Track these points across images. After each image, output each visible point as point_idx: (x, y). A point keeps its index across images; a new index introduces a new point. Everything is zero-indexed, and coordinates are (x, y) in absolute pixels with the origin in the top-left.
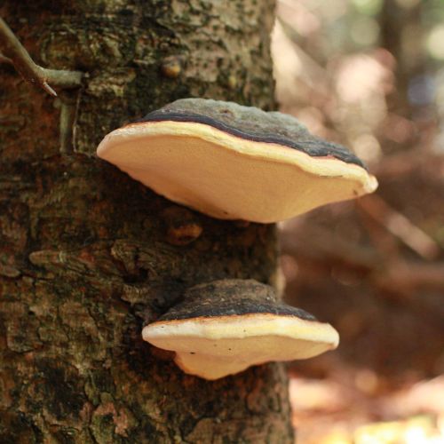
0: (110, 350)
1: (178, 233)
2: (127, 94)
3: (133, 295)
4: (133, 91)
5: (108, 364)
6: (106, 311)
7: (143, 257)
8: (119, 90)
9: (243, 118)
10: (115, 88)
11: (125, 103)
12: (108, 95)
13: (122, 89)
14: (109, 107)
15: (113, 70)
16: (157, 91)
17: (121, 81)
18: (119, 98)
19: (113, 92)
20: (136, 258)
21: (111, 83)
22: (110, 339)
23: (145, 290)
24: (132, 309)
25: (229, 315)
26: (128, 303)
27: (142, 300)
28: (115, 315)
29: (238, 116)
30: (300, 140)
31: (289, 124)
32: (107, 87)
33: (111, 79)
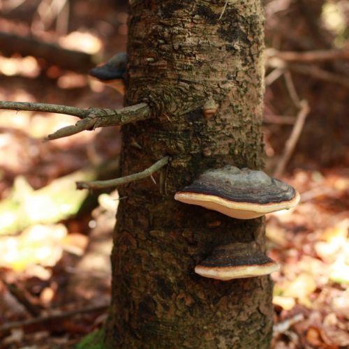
0: (183, 273)
1: (210, 225)
2: (188, 166)
3: (192, 251)
4: (191, 164)
5: (182, 278)
6: (181, 257)
7: (196, 236)
10: (183, 164)
11: (187, 169)
12: (180, 167)
13: (186, 164)
14: (181, 171)
15: (181, 156)
17: (185, 161)
18: (185, 168)
20: (193, 237)
21: (181, 162)
22: (183, 268)
23: (196, 249)
24: (192, 257)
25: (229, 266)
26: (190, 255)
27: (196, 253)
28: (185, 259)
29: (232, 183)
30: (259, 194)
31: (256, 183)
32: (179, 164)
33: (181, 160)
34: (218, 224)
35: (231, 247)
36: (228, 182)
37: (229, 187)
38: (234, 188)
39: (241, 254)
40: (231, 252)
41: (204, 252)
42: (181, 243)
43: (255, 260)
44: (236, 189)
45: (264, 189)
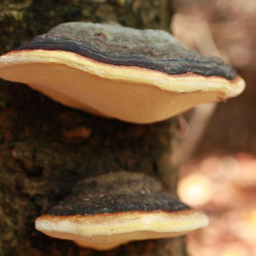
0: (16, 232)
1: (70, 135)
2: (26, 18)
3: (32, 187)
4: (31, 15)
5: (14, 243)
6: (12, 200)
7: (39, 156)
8: (18, 15)
9: (115, 40)
10: (15, 13)
12: (9, 20)
13: (21, 14)
14: (11, 29)
16: (52, 14)
17: (19, 7)
18: (19, 22)
19: (13, 17)
21: (12, 9)
22: (15, 223)
23: (42, 183)
24: (33, 199)
25: (102, 213)
26: (28, 195)
27: (41, 192)
28: (18, 204)
29: (110, 38)
30: (165, 58)
31: (159, 42)
32: (7, 12)
33: (11, 6)
34: (85, 133)
35: (111, 178)
37: (102, 42)
38: (112, 45)
39: (129, 191)
40: (109, 187)
41: (57, 191)
42: (11, 171)
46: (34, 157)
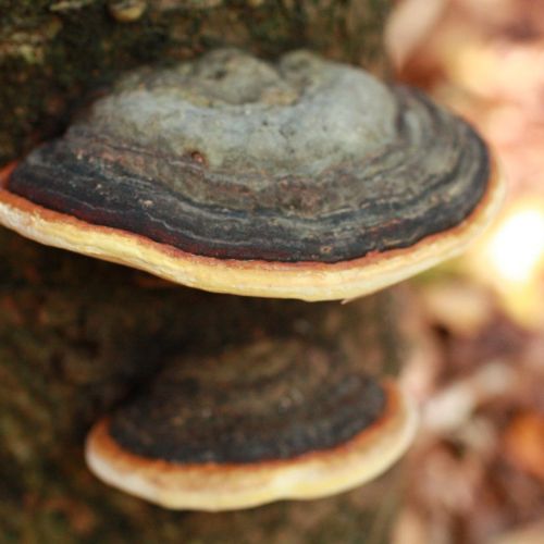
2: (51, 60)
4: (61, 51)
8: (34, 54)
10: (26, 50)
11: (48, 71)
12: (16, 63)
13: (40, 51)
14: (23, 77)
15: (19, 21)
16: (105, 46)
17: (35, 38)
18: (36, 66)
19: (21, 59)
21: (19, 44)
29: (215, 160)
30: (326, 211)
31: (319, 156)
32: (11, 50)
33: (17, 37)
36: (194, 154)
37: (199, 177)
38: (218, 184)
43: (312, 432)
44: (229, 187)
45: (352, 181)
46: (81, 322)
